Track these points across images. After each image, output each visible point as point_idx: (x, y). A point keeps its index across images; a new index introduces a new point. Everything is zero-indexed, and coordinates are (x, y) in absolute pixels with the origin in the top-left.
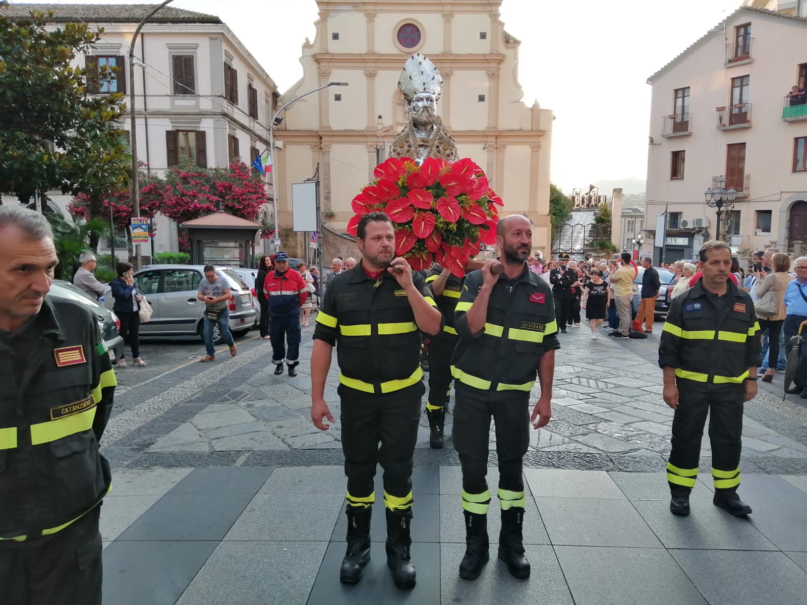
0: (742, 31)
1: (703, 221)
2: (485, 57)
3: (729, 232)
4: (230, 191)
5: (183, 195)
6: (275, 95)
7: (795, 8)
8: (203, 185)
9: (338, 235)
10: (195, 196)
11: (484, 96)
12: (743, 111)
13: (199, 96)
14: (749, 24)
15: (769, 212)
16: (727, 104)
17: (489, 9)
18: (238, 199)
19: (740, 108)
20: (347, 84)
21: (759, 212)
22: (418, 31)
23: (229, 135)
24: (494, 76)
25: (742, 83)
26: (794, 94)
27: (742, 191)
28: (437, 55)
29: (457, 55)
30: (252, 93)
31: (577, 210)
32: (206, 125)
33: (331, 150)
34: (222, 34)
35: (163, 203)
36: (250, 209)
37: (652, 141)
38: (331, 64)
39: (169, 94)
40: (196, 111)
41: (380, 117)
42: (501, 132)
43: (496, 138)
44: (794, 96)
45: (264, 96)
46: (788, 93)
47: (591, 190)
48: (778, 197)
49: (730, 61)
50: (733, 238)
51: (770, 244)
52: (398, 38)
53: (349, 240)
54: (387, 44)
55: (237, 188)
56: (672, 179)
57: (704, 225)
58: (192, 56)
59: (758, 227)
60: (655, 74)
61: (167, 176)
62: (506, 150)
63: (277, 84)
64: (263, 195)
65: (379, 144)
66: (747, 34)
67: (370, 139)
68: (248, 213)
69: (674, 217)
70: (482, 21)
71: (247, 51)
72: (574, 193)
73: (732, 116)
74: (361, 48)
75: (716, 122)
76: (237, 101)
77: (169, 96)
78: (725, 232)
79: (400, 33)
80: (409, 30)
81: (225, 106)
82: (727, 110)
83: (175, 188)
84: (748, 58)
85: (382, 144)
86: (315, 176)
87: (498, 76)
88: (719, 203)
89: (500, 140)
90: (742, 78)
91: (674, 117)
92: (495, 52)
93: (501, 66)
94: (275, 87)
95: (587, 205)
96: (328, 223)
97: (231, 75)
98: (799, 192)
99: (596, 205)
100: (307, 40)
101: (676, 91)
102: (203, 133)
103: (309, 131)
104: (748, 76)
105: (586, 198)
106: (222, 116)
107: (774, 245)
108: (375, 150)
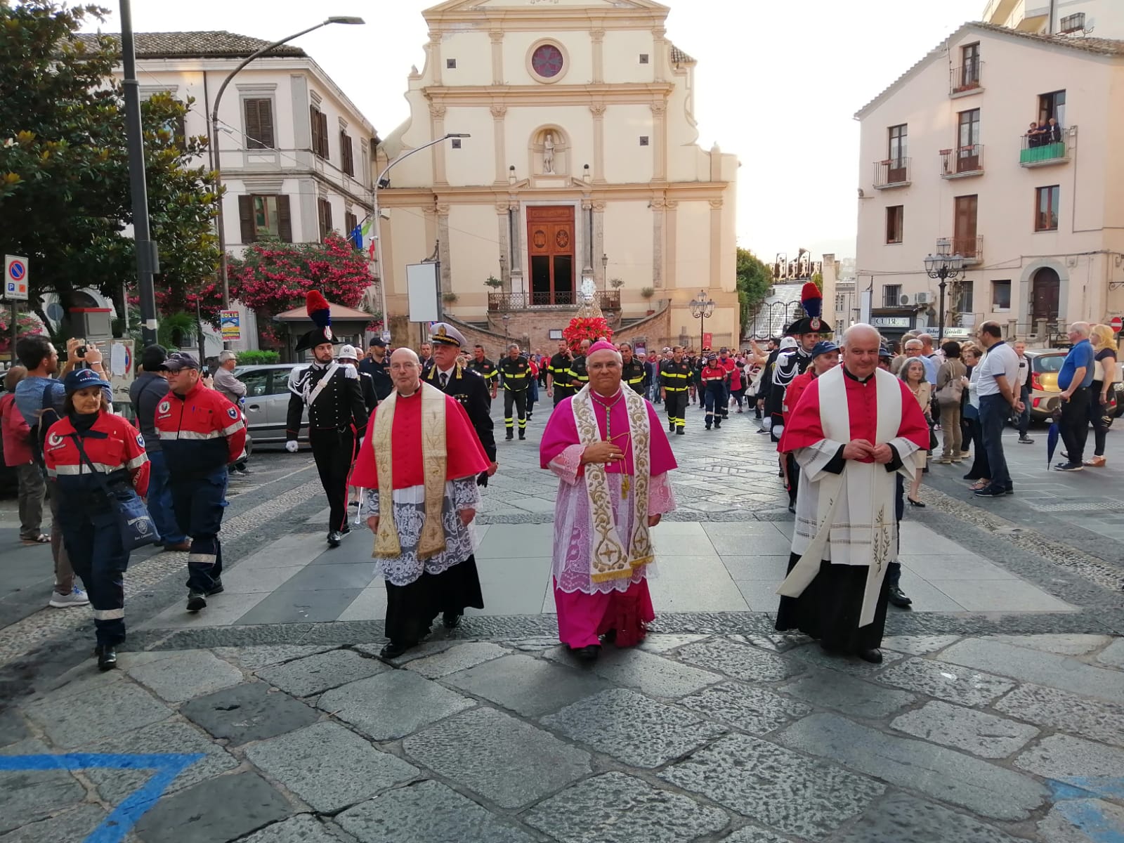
0: (970, 51)
1: (927, 296)
2: (647, 86)
3: (959, 309)
4: (326, 272)
5: (268, 279)
6: (375, 142)
7: (1047, 15)
8: (292, 266)
9: (462, 325)
10: (282, 280)
11: (647, 138)
12: (974, 154)
13: (280, 150)
14: (978, 43)
15: (1008, 282)
16: (953, 146)
17: (651, 23)
18: (336, 282)
19: (970, 151)
20: (469, 136)
21: (996, 283)
22: (560, 54)
23: (319, 199)
24: (659, 111)
25: (971, 118)
26: (1034, 133)
27: (974, 256)
28: (585, 86)
29: (610, 85)
30: (346, 142)
31: (782, 283)
32: (290, 188)
33: (449, 213)
34: (307, 70)
35: (242, 290)
36: (351, 295)
37: (861, 194)
38: (446, 100)
39: (241, 148)
40: (277, 170)
41: (512, 168)
42: (670, 184)
43: (665, 192)
44: (1033, 135)
45: (360, 144)
46: (1026, 132)
47: (801, 254)
48: (1018, 263)
49: (956, 91)
50: (964, 316)
51: (1008, 323)
52: (533, 64)
53: (476, 330)
54: (519, 73)
55: (335, 269)
56: (888, 243)
57: (928, 300)
58: (270, 99)
59: (995, 302)
60: (864, 107)
61: (246, 256)
62: (677, 208)
63: (376, 128)
64: (367, 276)
65: (512, 203)
66: (975, 56)
67: (499, 197)
68: (349, 300)
69: (892, 291)
70: (642, 40)
71: (338, 89)
72: (779, 260)
73: (959, 160)
74: (484, 78)
75: (940, 168)
76: (328, 155)
77: (241, 151)
78: (954, 309)
79: (536, 58)
80: (547, 53)
81: (313, 162)
82: (954, 154)
83: (257, 270)
84: (978, 86)
85: (516, 203)
86: (434, 256)
87: (665, 111)
88: (943, 273)
89: (669, 194)
90: (971, 111)
91: (888, 163)
92: (660, 81)
93: (668, 98)
94: (374, 132)
95: (796, 276)
96: (448, 308)
97: (319, 121)
98: (1043, 256)
99: (808, 275)
100: (415, 69)
101: (891, 129)
102: (287, 197)
103: (420, 188)
104: (978, 109)
105: (794, 266)
106: (310, 176)
107: (1013, 324)
108: (507, 212)
